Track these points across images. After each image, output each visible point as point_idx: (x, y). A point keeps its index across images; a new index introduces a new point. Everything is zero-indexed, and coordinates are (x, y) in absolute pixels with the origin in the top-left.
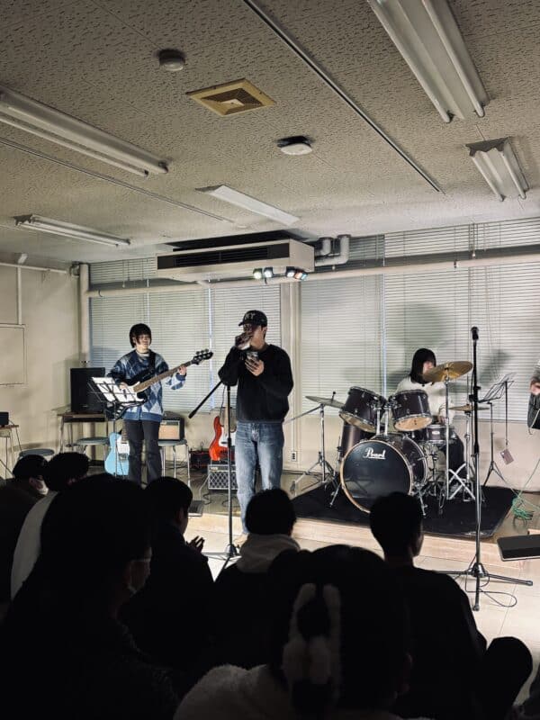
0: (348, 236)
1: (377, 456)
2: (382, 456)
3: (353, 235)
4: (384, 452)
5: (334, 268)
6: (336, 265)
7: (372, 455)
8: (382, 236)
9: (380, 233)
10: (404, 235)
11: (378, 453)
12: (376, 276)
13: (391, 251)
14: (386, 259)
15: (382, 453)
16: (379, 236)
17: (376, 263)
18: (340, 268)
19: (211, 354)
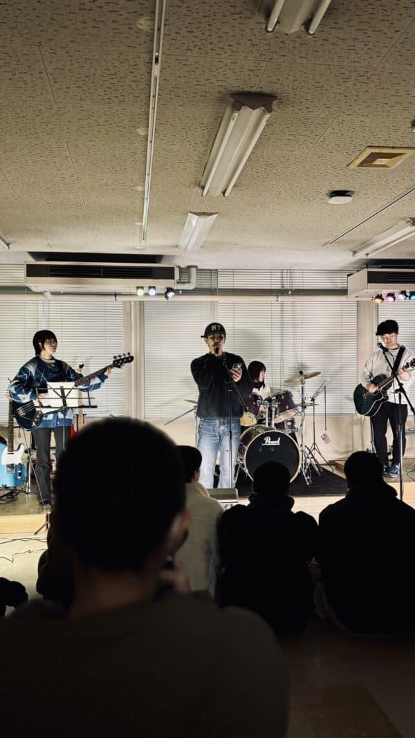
0: (196, 267)
1: (274, 443)
2: (277, 443)
3: (199, 267)
4: (279, 439)
5: (180, 292)
6: (182, 290)
7: (269, 442)
8: (216, 271)
9: (215, 268)
10: (233, 271)
11: (274, 440)
12: (211, 302)
13: (224, 282)
14: (219, 289)
15: (277, 440)
16: (215, 270)
17: (212, 292)
18: (186, 292)
19: (132, 358)
